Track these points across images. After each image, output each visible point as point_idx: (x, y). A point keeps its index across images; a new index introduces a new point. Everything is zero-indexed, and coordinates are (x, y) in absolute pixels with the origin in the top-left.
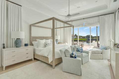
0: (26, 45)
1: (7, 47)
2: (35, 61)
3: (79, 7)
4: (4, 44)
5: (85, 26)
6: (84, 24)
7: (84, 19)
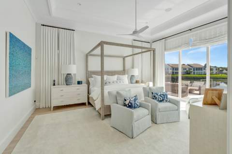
0: (79, 83)
1: (58, 84)
2: (90, 106)
3: (168, 10)
4: (54, 81)
5: (194, 45)
6: (193, 40)
7: (191, 30)
